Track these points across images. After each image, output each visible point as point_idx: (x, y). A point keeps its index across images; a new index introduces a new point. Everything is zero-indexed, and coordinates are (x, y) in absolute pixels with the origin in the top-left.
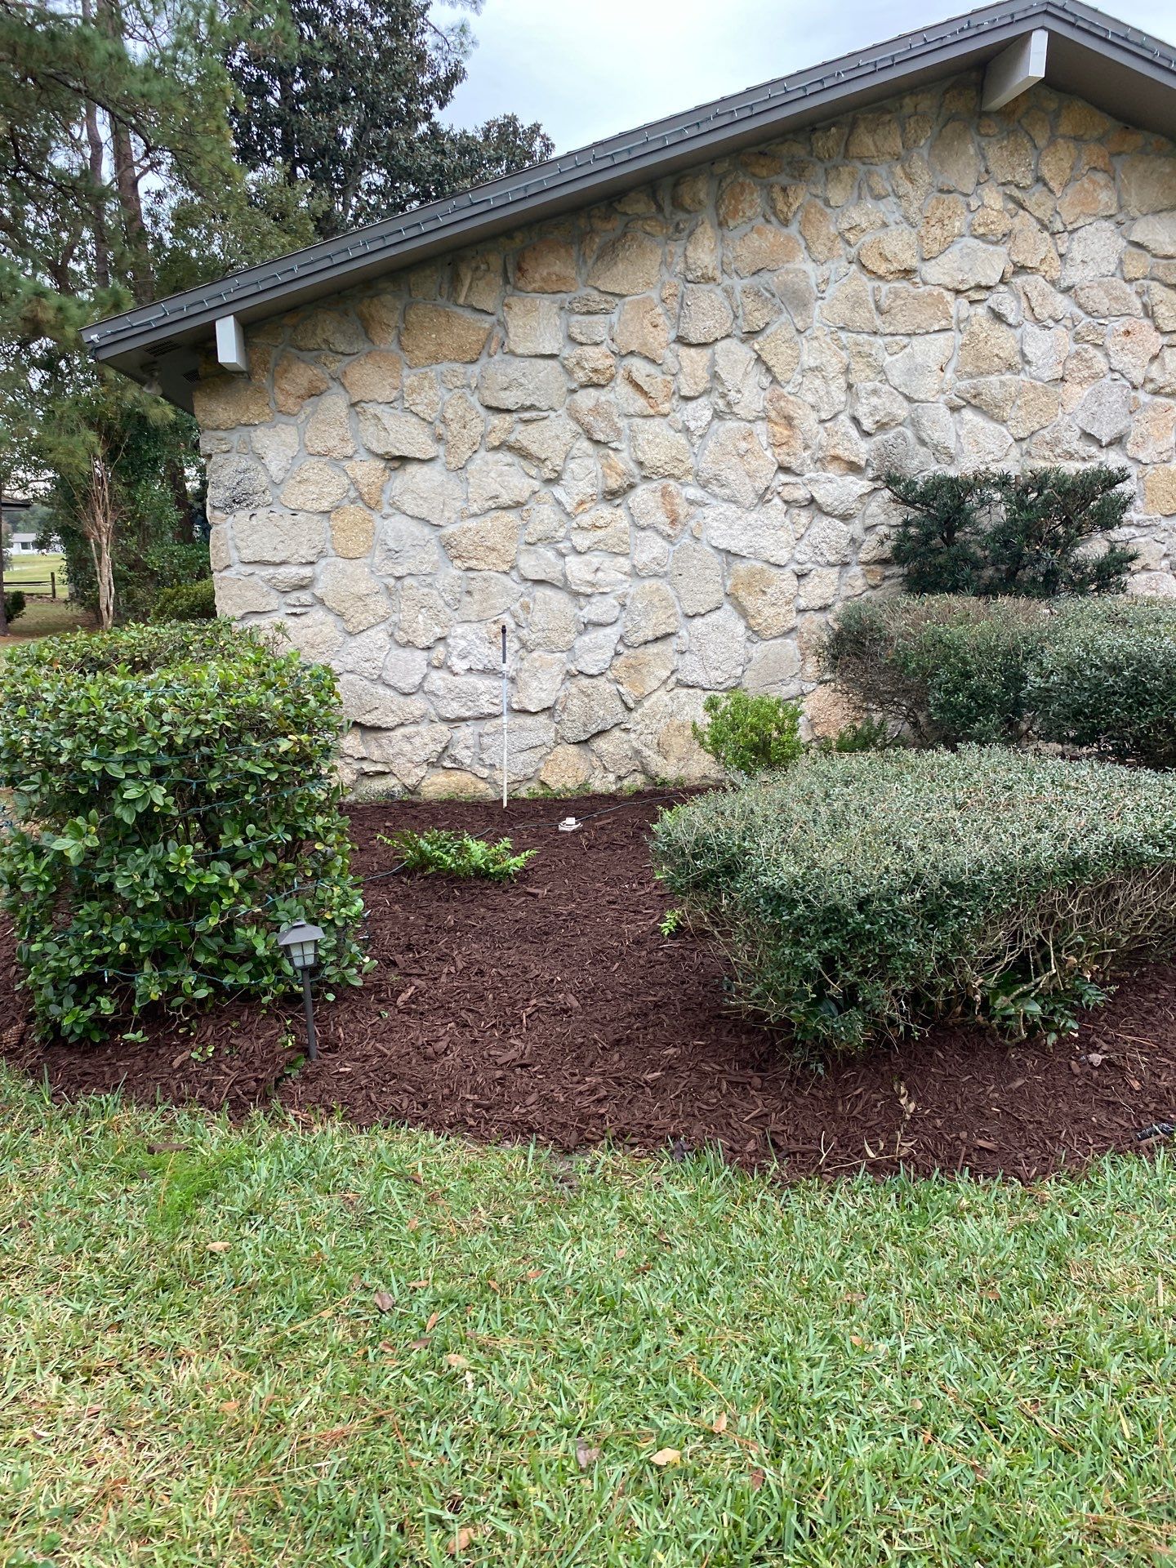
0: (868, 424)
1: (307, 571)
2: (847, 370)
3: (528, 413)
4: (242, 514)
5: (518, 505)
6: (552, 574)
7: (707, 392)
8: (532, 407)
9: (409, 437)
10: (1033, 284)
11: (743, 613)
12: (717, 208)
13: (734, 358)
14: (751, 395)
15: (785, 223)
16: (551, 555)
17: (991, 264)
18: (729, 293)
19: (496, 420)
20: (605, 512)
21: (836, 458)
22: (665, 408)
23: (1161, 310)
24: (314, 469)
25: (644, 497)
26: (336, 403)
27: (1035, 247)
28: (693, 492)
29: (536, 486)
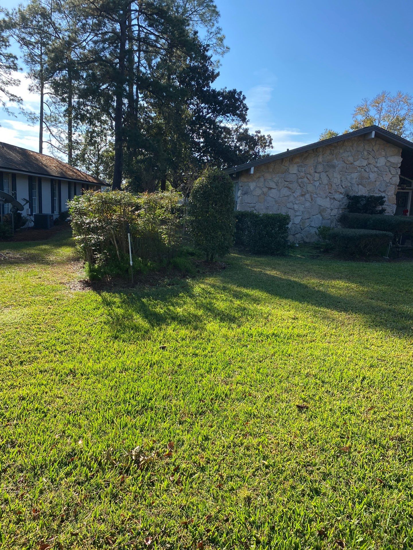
0: (344, 186)
1: (254, 205)
2: (341, 178)
3: (291, 182)
4: (246, 196)
5: (288, 196)
6: (292, 207)
7: (318, 180)
8: (292, 181)
9: (272, 185)
10: (371, 166)
11: (322, 216)
12: (322, 152)
13: (324, 176)
14: (325, 180)
15: (333, 155)
16: (292, 204)
17: (365, 163)
18: (323, 165)
19: (286, 183)
20: (301, 198)
21: (338, 192)
22: (312, 182)
23: (392, 171)
24: (257, 189)
25: (308, 196)
26: (262, 180)
27: (372, 161)
28: (315, 196)
29: (291, 193)
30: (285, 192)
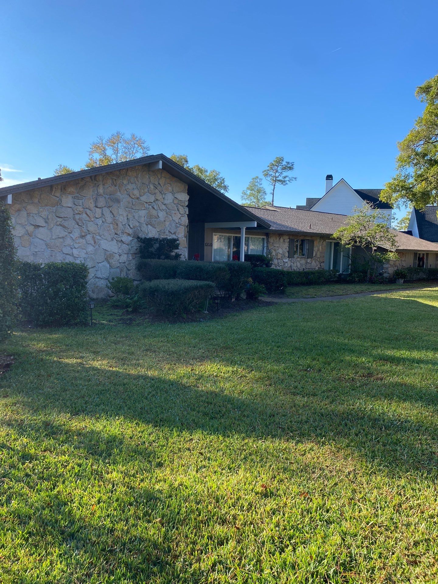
0: (131, 226)
2: (127, 216)
3: (65, 218)
5: (63, 237)
6: (70, 253)
7: (101, 217)
8: (67, 217)
9: (41, 222)
10: (159, 203)
11: (109, 263)
12: (103, 181)
13: (106, 211)
14: (109, 218)
15: (116, 186)
16: (70, 248)
17: (152, 199)
18: (105, 198)
19: (59, 219)
20: (81, 240)
21: (126, 232)
22: (93, 219)
23: (180, 210)
25: (89, 237)
26: (24, 213)
27: (159, 197)
28: (99, 237)
29: (67, 234)
30: (58, 231)
